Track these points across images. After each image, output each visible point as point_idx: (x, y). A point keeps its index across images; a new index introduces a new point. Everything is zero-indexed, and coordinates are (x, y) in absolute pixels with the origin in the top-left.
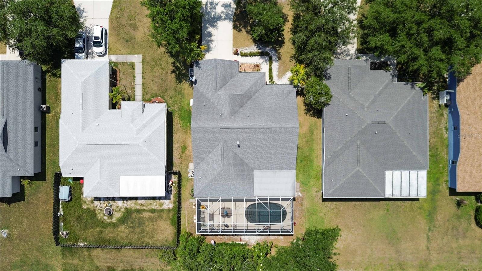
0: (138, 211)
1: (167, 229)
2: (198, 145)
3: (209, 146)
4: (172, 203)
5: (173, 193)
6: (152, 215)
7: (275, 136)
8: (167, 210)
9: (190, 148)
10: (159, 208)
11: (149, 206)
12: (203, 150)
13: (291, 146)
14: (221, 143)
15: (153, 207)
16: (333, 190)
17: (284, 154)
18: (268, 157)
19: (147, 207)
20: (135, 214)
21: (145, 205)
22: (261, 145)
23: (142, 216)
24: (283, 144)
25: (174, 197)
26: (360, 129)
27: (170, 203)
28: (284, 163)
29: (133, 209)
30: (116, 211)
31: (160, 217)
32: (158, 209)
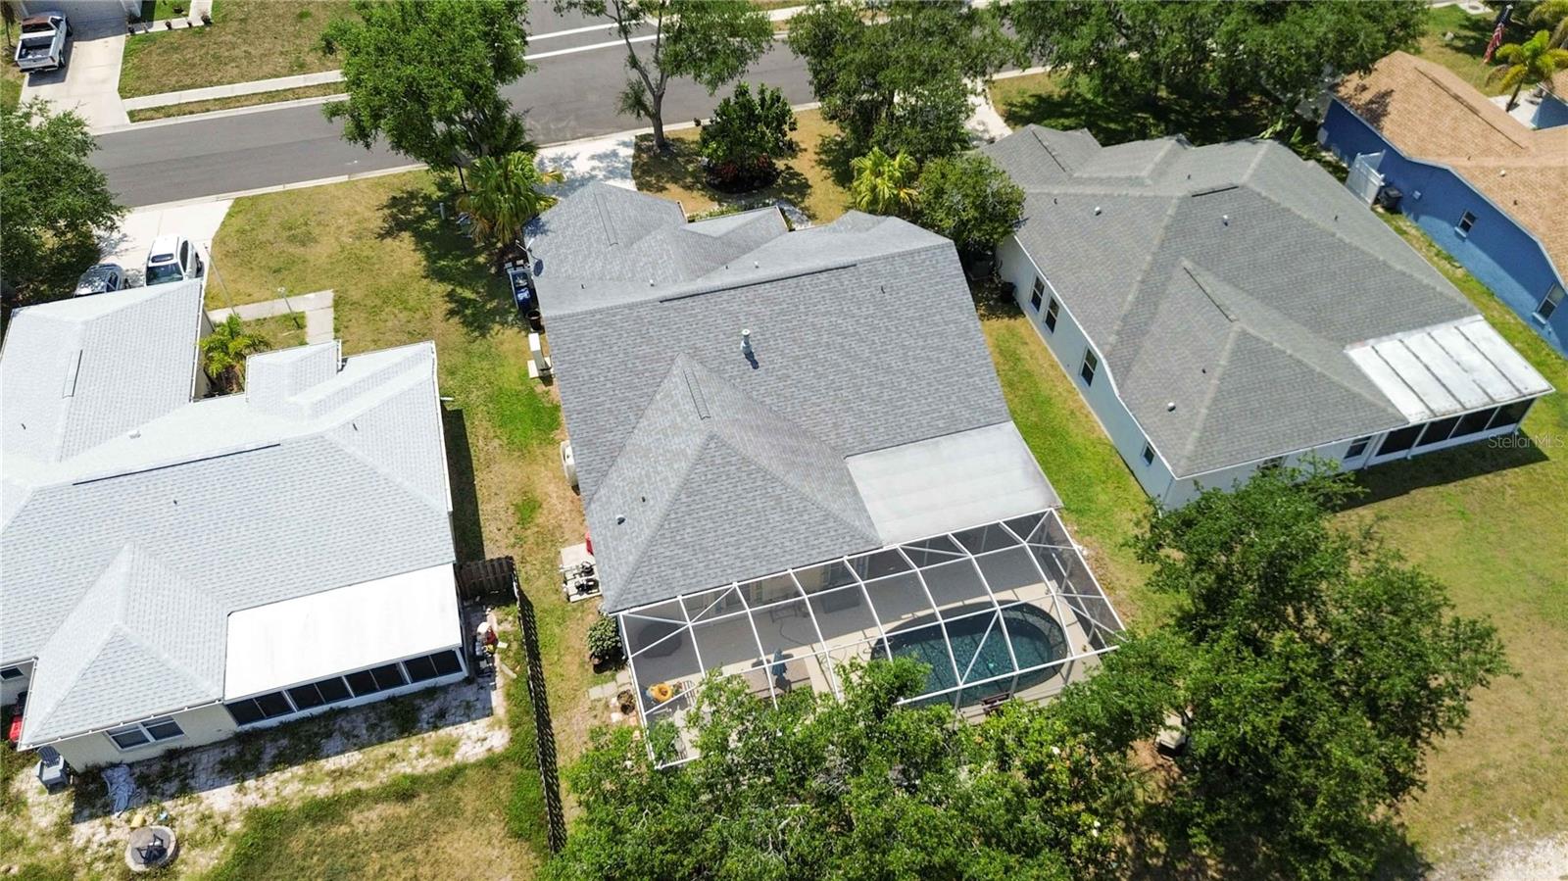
0: (323, 812)
1: (490, 863)
2: (584, 389)
3: (631, 387)
4: (505, 727)
5: (499, 681)
6: (401, 810)
7: (878, 294)
8: (479, 765)
9: (554, 501)
10: (439, 764)
11: (383, 768)
12: (610, 411)
13: (955, 322)
14: (679, 362)
15: (404, 768)
16: (1195, 434)
17: (939, 361)
18: (881, 384)
19: (371, 778)
20: (307, 830)
21: (361, 769)
22: (839, 339)
23: (344, 829)
24: (921, 319)
25: (509, 696)
26: (1166, 221)
27: (491, 727)
28: (954, 399)
29: (296, 804)
30: (194, 845)
31: (447, 812)
32: (432, 770)
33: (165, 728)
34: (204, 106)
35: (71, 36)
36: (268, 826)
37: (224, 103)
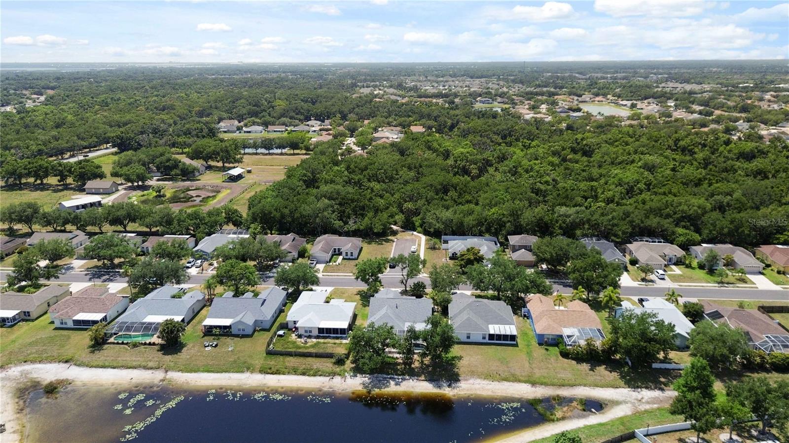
1: (342, 351)
6: (334, 345)
7: (418, 304)
8: (344, 343)
13: (428, 309)
17: (424, 313)
18: (414, 314)
20: (323, 344)
22: (410, 308)
24: (423, 307)
28: (424, 318)
30: (310, 343)
31: (339, 346)
32: (339, 343)
33: (310, 332)
34: (334, 276)
35: (317, 263)
36: (318, 343)
37: (338, 276)
